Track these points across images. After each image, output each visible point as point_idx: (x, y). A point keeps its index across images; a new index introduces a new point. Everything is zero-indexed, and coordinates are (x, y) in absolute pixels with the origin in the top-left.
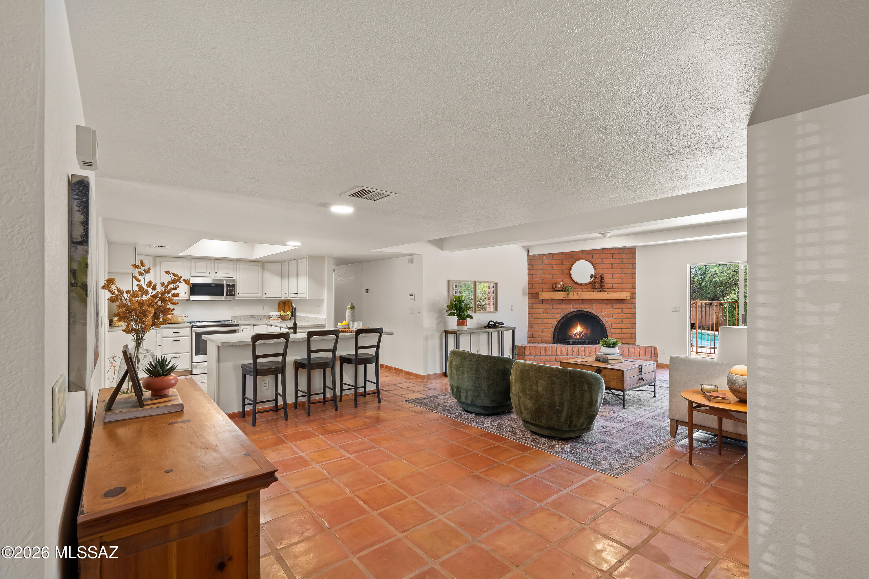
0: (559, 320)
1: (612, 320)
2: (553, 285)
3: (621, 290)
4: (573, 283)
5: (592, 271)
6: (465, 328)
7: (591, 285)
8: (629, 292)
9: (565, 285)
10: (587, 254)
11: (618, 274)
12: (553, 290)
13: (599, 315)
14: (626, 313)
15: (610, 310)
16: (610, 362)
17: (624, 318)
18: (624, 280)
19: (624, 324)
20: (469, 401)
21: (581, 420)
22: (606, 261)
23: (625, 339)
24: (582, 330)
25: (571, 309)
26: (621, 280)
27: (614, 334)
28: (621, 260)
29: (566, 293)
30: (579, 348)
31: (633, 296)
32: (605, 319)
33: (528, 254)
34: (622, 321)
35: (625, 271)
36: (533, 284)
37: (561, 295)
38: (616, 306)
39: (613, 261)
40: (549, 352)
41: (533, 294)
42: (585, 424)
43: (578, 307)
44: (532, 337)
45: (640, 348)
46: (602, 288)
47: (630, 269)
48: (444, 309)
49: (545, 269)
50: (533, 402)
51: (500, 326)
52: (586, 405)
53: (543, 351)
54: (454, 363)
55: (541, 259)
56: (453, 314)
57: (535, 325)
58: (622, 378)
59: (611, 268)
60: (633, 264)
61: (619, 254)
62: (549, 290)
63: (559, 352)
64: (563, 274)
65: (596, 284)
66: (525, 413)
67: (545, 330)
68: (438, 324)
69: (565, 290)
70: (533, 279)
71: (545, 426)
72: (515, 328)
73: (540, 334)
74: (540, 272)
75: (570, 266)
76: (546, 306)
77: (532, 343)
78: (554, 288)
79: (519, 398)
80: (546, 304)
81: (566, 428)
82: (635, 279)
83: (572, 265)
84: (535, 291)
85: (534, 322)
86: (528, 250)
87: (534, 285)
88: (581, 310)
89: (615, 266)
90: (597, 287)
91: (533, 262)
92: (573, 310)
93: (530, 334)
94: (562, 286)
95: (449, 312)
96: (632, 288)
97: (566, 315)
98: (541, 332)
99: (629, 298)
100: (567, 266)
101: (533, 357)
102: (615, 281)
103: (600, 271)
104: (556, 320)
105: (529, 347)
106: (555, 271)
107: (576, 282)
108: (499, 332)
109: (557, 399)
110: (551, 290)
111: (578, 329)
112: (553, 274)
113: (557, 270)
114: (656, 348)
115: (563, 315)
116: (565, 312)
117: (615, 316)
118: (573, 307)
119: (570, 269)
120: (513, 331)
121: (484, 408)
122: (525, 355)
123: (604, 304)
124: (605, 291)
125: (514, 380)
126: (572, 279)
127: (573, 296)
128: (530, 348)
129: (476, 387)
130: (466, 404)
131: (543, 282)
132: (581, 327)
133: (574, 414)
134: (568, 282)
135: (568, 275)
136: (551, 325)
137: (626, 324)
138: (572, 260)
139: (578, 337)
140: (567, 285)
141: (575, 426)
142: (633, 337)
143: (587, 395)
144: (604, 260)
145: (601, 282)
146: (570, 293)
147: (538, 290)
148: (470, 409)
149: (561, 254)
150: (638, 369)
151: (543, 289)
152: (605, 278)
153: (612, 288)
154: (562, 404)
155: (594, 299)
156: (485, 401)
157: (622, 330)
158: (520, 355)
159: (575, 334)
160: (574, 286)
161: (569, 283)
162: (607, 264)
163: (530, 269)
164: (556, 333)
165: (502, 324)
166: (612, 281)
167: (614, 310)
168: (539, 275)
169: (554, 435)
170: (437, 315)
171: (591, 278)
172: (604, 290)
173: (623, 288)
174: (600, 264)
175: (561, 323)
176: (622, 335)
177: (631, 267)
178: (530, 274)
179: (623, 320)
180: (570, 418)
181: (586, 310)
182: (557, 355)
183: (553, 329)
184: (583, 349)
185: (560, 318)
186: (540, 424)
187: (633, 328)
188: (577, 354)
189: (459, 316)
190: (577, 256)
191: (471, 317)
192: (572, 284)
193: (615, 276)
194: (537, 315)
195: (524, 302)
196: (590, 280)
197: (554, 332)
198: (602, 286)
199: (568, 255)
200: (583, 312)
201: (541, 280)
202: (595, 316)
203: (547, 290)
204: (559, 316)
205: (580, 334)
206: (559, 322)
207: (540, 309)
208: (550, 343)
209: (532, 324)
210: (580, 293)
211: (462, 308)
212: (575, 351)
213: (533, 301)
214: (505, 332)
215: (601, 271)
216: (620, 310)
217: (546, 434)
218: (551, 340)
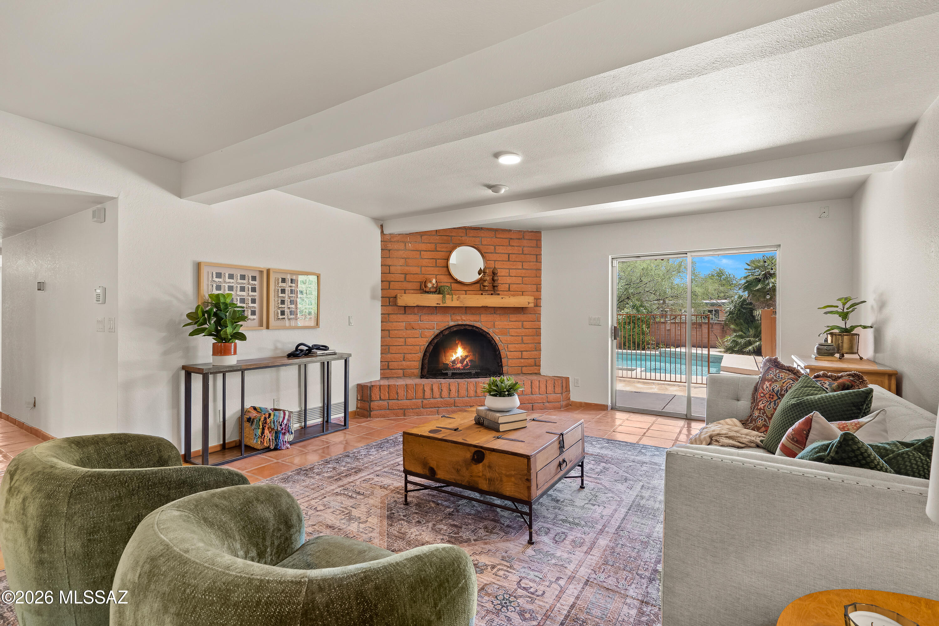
0: (430, 339)
1: (509, 338)
2: (421, 283)
3: (521, 293)
4: (452, 281)
5: (481, 264)
6: (231, 360)
7: (478, 285)
8: (532, 296)
9: (440, 285)
10: (473, 237)
11: (517, 269)
12: (422, 291)
13: (491, 331)
14: (528, 327)
15: (505, 323)
16: (502, 428)
17: (524, 336)
18: (526, 278)
19: (525, 344)
22: (500, 249)
23: (526, 366)
24: (466, 354)
25: (449, 321)
26: (521, 278)
27: (511, 360)
28: (521, 249)
29: (441, 296)
30: (458, 384)
31: (537, 305)
32: (499, 338)
33: (382, 232)
34: (522, 339)
35: (526, 265)
36: (389, 282)
37: (432, 300)
38: (513, 317)
39: (510, 250)
40: (411, 394)
41: (389, 298)
43: (459, 318)
44: (388, 368)
45: (547, 379)
46: (494, 289)
47: (533, 262)
49: (409, 258)
51: (319, 352)
53: (402, 393)
55: (403, 242)
56: (202, 332)
57: (393, 349)
58: (526, 475)
59: (507, 260)
60: (537, 255)
61: (519, 239)
62: (416, 292)
63: (428, 393)
64: (438, 267)
65: (486, 284)
67: (409, 356)
68: (166, 353)
69: (439, 291)
70: (389, 273)
72: (350, 355)
73: (400, 363)
74: (402, 261)
75: (447, 254)
76: (411, 318)
77: (387, 378)
78: (423, 289)
80: (411, 314)
82: (540, 277)
83: (450, 252)
84: (392, 293)
85: (391, 344)
86: (382, 226)
87: (391, 283)
88: (465, 323)
89: (513, 257)
90: (487, 288)
91: (390, 246)
92: (452, 324)
93: (384, 363)
94: (435, 286)
95: (195, 327)
96: (536, 290)
97: (442, 332)
98: (402, 359)
99: (532, 305)
100: (443, 255)
101: (385, 403)
102: (514, 280)
103: (492, 264)
104: (425, 339)
105: (378, 387)
106: (425, 262)
107: (457, 280)
108: (320, 364)
110: (419, 291)
111: (459, 353)
112: (422, 266)
113: (428, 260)
114: (567, 379)
115: (437, 332)
116: (440, 327)
117: (513, 332)
118: (451, 319)
119: (448, 259)
120: (346, 361)
122: (371, 401)
123: (497, 314)
124: (499, 294)
126: (450, 274)
127: (451, 301)
128: (380, 388)
131: (405, 278)
132: (464, 348)
134: (445, 279)
135: (445, 269)
136: (418, 348)
137: (527, 343)
138: (451, 244)
139: (459, 365)
140: (442, 284)
142: (538, 364)
144: (497, 247)
145: (493, 280)
146: (447, 296)
147: (397, 292)
149: (433, 235)
150: (557, 443)
151: (405, 290)
152: (498, 274)
153: (509, 290)
155: (482, 307)
157: (522, 354)
158: (364, 401)
159: (454, 362)
160: (455, 286)
161: (446, 281)
162: (503, 253)
163: (385, 256)
164: (426, 361)
165: (326, 348)
166: (509, 280)
167: (511, 323)
168: (399, 268)
170: (165, 334)
171: (479, 274)
172: (498, 292)
173: (523, 290)
174: (492, 253)
175: (434, 345)
176: (522, 361)
177: (535, 260)
178: (385, 265)
179: (524, 338)
181: (472, 323)
182: (426, 397)
183: (421, 355)
184: (465, 386)
185: (433, 337)
187: (538, 350)
188: (457, 394)
189: (217, 334)
190: (459, 240)
191: (242, 337)
192: (451, 283)
193: (513, 273)
194: (396, 332)
195: (374, 312)
196: (477, 277)
197: (423, 359)
198: (494, 287)
199: (443, 236)
200: (467, 327)
201: (403, 276)
202: (484, 333)
203: (412, 291)
204: (430, 334)
205: (462, 361)
206: (430, 343)
207: (401, 322)
208: (415, 376)
209: (387, 347)
210: (462, 296)
212: (453, 389)
213: (390, 309)
214: (331, 362)
215: (494, 265)
216: (520, 323)
218: (417, 371)
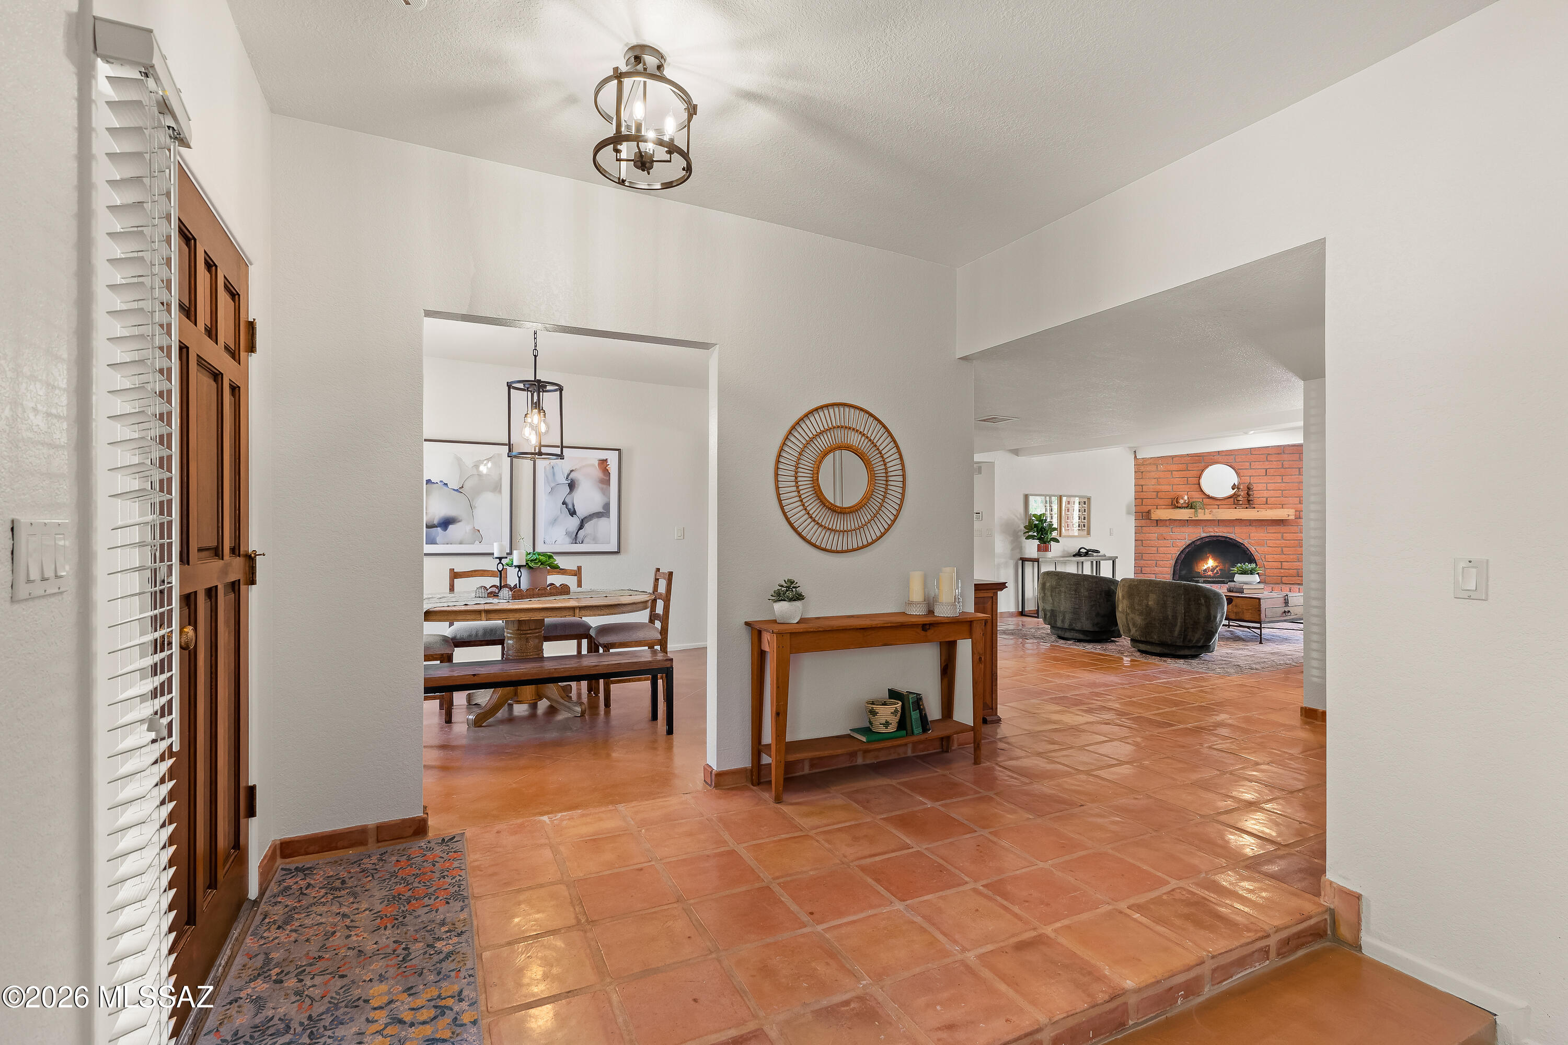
0: (1182, 549)
1: (1266, 549)
2: (1173, 499)
3: (1280, 506)
4: (1204, 497)
5: (1235, 480)
7: (1232, 499)
8: (1293, 508)
9: (1192, 500)
10: (1226, 456)
11: (1276, 483)
12: (1173, 506)
13: (1246, 543)
14: (1288, 539)
15: (1262, 534)
16: (1246, 590)
17: (1285, 547)
18: (1286, 492)
19: (1285, 554)
20: (1066, 626)
21: (1197, 636)
22: (1256, 465)
23: (1287, 576)
24: (1216, 564)
25: (1201, 533)
26: (1280, 491)
27: (1269, 570)
28: (1280, 463)
29: (1193, 510)
31: (1299, 517)
32: (1254, 547)
33: (1135, 457)
34: (1282, 551)
35: (1286, 479)
36: (1142, 499)
37: (1185, 514)
38: (1272, 529)
39: (1267, 465)
41: (1142, 513)
42: (1202, 641)
43: (1212, 530)
44: (1141, 572)
46: (1249, 502)
47: (1295, 475)
48: (1020, 531)
49: (1160, 478)
50: (1143, 618)
51: (1095, 554)
52: (1202, 619)
54: (1048, 584)
55: (1154, 464)
56: (1032, 537)
57: (1145, 557)
58: (1258, 608)
59: (1264, 475)
60: (1299, 469)
61: (1278, 454)
62: (1167, 507)
64: (1189, 484)
65: (1240, 498)
66: (1133, 630)
67: (1160, 563)
68: (1012, 549)
69: (1191, 506)
70: (1142, 492)
71: (1157, 642)
72: (1117, 557)
73: (1153, 569)
74: (1154, 481)
75: (1199, 472)
76: (1162, 530)
78: (1175, 504)
79: (1127, 614)
80: (1164, 527)
81: (1179, 643)
82: (1303, 490)
83: (1203, 471)
84: (1146, 509)
85: (1144, 552)
86: (1135, 452)
87: (1144, 500)
88: (1217, 534)
89: (1270, 472)
90: (1241, 502)
91: (1142, 469)
92: (1204, 535)
93: (1137, 567)
94: (1187, 502)
95: (1027, 534)
96: (1298, 502)
97: (1194, 542)
98: (1154, 565)
99: (1292, 517)
100: (1195, 473)
102: (1271, 494)
103: (1247, 480)
104: (1177, 549)
106: (1176, 481)
107: (1209, 496)
108: (1092, 562)
109: (1170, 613)
110: (1170, 506)
111: (1211, 563)
112: (1173, 485)
113: (1180, 479)
115: (1189, 542)
116: (1191, 538)
117: (1271, 543)
118: (1203, 531)
119: (1200, 478)
120: (1114, 561)
121: (1084, 632)
123: (1253, 526)
124: (1254, 508)
125: (1120, 597)
126: (1202, 491)
127: (1202, 515)
129: (1075, 608)
130: (1062, 629)
131: (1157, 496)
132: (1215, 560)
133: (1188, 628)
134: (1196, 496)
135: (1197, 486)
136: (1170, 556)
137: (1288, 554)
138: (1203, 464)
139: (1210, 573)
140: (1194, 500)
141: (1190, 641)
143: (1204, 609)
144: (1253, 464)
145: (1249, 494)
146: (1200, 510)
147: (1150, 508)
148: (1067, 635)
149: (1185, 457)
150: (1283, 599)
151: (1157, 506)
152: (1254, 489)
153: (1266, 503)
154: (1175, 617)
155: (1237, 520)
156: (1085, 624)
157: (1282, 564)
159: (1205, 570)
160: (1207, 501)
161: (1198, 497)
162: (1259, 469)
163: (1138, 478)
164: (1177, 568)
165: (1097, 552)
166: (1266, 494)
167: (1269, 535)
168: (1151, 487)
169: (1166, 651)
170: (1012, 538)
171: (1233, 489)
172: (1254, 506)
173: (1283, 503)
174: (1246, 469)
175: (1185, 553)
176: (1282, 571)
177: (1298, 474)
178: (1138, 485)
179: (1284, 549)
180: (1184, 632)
181: (1225, 535)
183: (1173, 562)
185: (1184, 547)
186: (1151, 640)
189: (1040, 539)
190: (1211, 459)
191: (1056, 541)
192: (1203, 499)
193: (1271, 486)
194: (1149, 542)
195: (1129, 525)
196: (1232, 492)
197: (1175, 566)
198: (1249, 500)
199: (1197, 458)
200: (1219, 538)
201: (1155, 493)
202: (1238, 544)
203: (1164, 507)
204: (1182, 544)
205: (1212, 570)
206: (1182, 552)
207: (1153, 533)
209: (1141, 554)
210: (1214, 510)
211: (1045, 530)
213: (1143, 523)
214: (1101, 562)
216: (1279, 535)
217: (1158, 652)
218: (1170, 576)
